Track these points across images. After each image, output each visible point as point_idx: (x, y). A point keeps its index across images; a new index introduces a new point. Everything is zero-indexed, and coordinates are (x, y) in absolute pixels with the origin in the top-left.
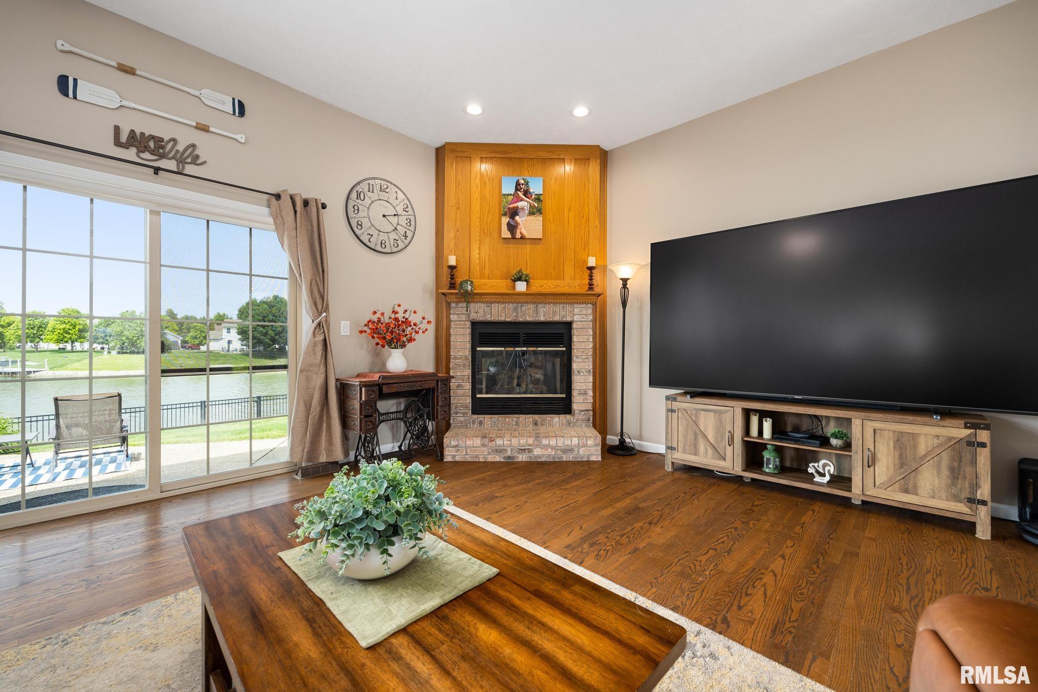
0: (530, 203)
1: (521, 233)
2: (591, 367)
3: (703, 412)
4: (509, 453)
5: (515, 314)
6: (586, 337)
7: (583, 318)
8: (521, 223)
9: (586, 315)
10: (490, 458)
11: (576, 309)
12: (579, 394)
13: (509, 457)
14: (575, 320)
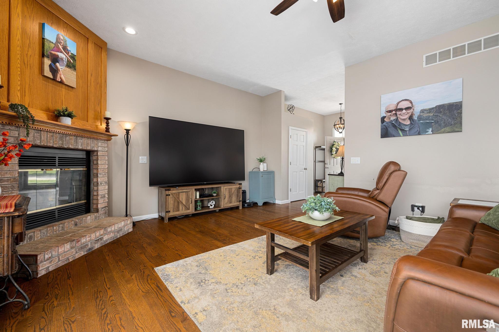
0: (68, 58)
1: (61, 78)
2: (107, 180)
3: (181, 193)
4: (90, 246)
5: (60, 142)
6: (105, 161)
7: (103, 149)
8: (60, 70)
9: (104, 147)
10: (77, 256)
11: (99, 143)
12: (101, 198)
13: (90, 249)
14: (99, 150)
